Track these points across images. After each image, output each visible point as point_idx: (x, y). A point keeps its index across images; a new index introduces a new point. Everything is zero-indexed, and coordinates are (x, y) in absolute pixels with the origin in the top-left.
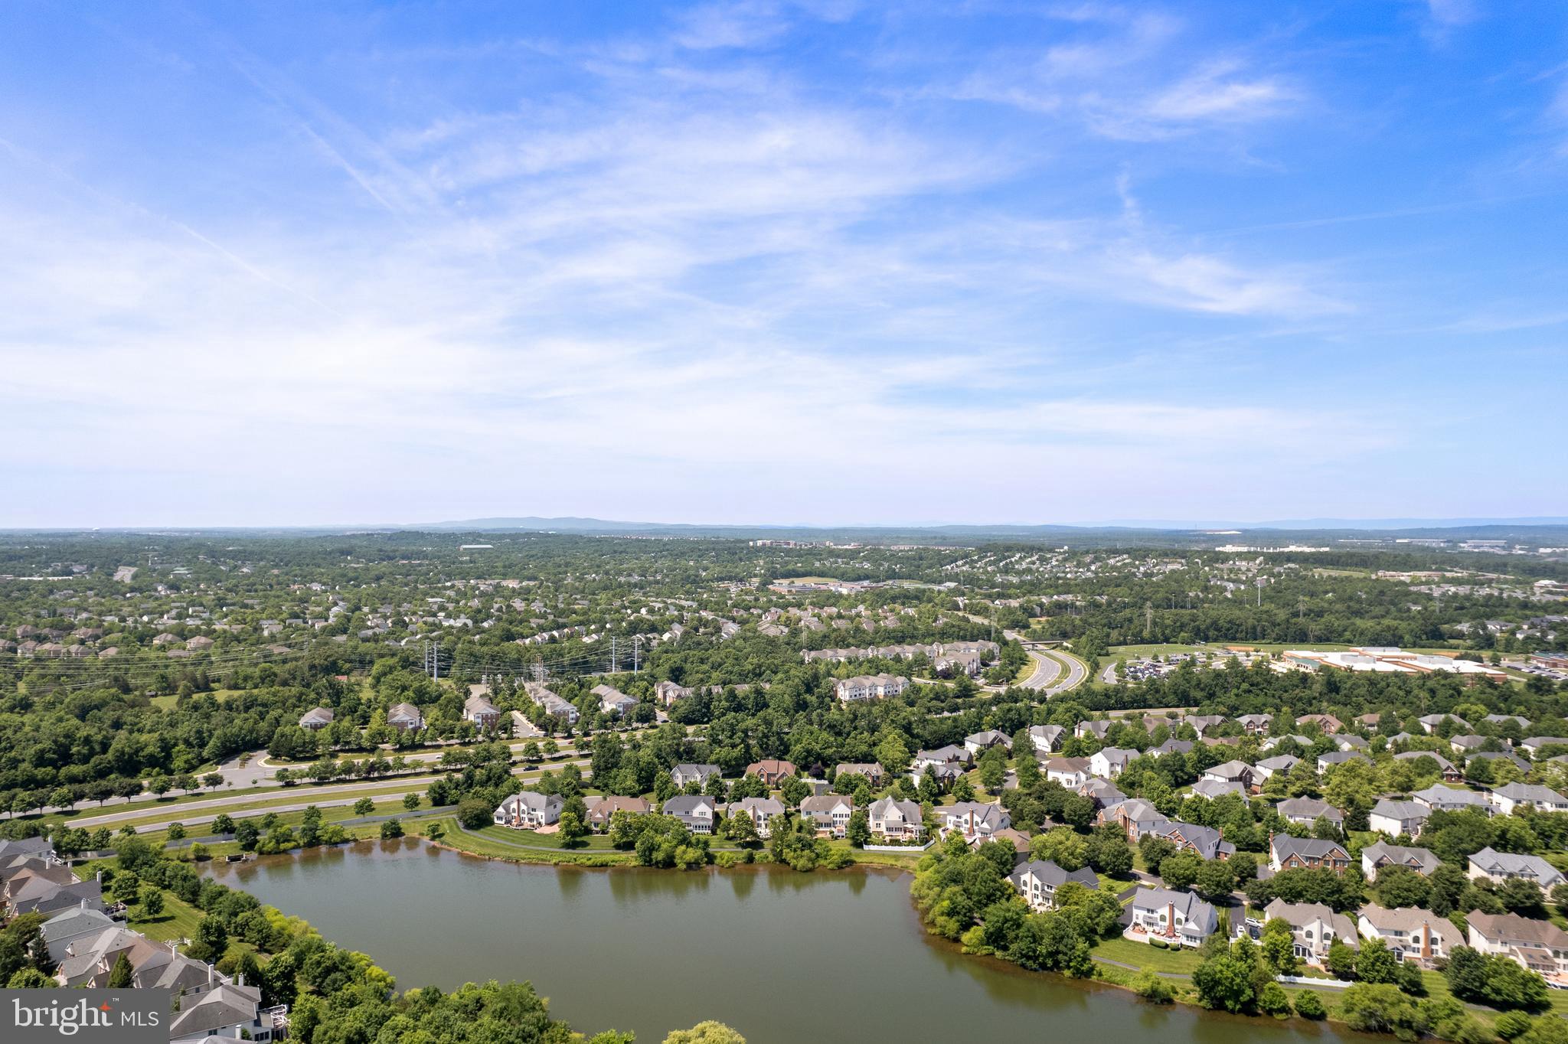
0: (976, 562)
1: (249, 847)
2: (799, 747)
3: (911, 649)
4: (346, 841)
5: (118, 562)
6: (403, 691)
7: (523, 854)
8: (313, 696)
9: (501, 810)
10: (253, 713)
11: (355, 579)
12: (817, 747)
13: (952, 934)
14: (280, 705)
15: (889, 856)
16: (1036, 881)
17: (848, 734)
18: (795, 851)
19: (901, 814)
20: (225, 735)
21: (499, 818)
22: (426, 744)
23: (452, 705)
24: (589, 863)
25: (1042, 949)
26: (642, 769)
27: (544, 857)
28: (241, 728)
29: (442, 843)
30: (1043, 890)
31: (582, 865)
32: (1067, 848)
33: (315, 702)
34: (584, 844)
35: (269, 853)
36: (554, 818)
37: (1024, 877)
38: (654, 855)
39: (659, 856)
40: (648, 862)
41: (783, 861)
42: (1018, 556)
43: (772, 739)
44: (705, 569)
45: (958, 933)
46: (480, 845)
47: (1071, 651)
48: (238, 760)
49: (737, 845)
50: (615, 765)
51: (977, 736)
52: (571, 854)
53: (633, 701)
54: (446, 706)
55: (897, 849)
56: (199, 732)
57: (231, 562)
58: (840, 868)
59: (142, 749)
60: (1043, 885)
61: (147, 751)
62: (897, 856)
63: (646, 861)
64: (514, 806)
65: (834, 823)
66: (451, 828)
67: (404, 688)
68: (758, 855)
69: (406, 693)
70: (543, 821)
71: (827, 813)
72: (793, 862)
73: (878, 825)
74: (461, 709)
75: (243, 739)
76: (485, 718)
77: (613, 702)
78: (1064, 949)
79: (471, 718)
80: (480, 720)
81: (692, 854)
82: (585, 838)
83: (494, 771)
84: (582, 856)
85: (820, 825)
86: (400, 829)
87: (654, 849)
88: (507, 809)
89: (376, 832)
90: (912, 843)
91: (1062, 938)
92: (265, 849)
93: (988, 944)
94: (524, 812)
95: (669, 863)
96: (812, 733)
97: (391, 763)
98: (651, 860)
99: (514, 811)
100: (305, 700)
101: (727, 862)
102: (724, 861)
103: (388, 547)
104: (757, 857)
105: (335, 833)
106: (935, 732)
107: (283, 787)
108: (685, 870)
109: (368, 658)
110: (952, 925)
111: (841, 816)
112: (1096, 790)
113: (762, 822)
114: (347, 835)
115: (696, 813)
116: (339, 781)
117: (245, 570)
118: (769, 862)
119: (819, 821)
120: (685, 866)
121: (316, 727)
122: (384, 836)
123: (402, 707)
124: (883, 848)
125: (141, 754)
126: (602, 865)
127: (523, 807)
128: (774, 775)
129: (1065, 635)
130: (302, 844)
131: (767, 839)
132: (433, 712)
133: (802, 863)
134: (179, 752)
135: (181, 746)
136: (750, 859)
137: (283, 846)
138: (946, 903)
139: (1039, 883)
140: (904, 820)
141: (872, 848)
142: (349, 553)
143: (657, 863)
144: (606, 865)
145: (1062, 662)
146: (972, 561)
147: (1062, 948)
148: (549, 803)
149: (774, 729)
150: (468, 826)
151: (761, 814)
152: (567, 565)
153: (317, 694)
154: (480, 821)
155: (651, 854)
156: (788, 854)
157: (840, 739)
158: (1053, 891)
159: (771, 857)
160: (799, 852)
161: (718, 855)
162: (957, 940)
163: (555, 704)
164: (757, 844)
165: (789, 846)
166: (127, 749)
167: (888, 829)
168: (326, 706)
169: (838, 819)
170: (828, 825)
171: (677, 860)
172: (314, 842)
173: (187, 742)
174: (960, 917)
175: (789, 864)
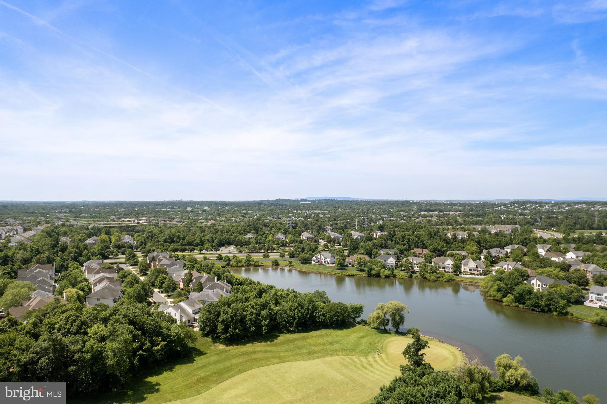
0: (510, 207)
1: (228, 265)
2: (431, 247)
3: (480, 227)
4: (260, 266)
5: (187, 207)
6: (280, 230)
7: (322, 271)
8: (249, 230)
9: (314, 258)
10: (229, 234)
11: (264, 210)
12: (439, 248)
13: (499, 298)
14: (238, 232)
15: (470, 279)
16: (539, 283)
17: (452, 243)
18: (429, 273)
19: (476, 265)
20: (220, 238)
21: (314, 261)
22: (288, 245)
23: (297, 233)
24: (347, 274)
25: (542, 303)
26: (368, 250)
27: (330, 272)
28: (225, 237)
29: (293, 267)
30: (542, 287)
31: (344, 275)
32: (554, 274)
33: (250, 232)
34: (345, 269)
35: (234, 267)
36: (334, 262)
37: (532, 282)
38: (372, 272)
39: (374, 272)
40: (370, 275)
41: (425, 278)
42: (529, 205)
43: (420, 243)
44: (393, 208)
45: (501, 298)
46: (307, 268)
47: (555, 231)
48: (224, 247)
49: (405, 272)
50: (357, 248)
51: (510, 246)
52: (340, 271)
53: (364, 235)
54: (295, 233)
55: (473, 276)
56: (212, 238)
57: (222, 206)
58: (449, 281)
59: (195, 241)
60: (542, 284)
61: (196, 242)
62: (474, 279)
63: (369, 275)
64: (319, 257)
65: (446, 267)
66: (296, 264)
67: (280, 229)
68: (414, 276)
69: (281, 231)
70: (330, 262)
71: (443, 263)
72: (428, 278)
73: (465, 269)
74: (300, 235)
75: (226, 241)
76: (309, 238)
77: (356, 236)
78: (554, 303)
79: (304, 238)
80: (307, 239)
81: (387, 272)
82: (345, 268)
83: (312, 247)
84: (344, 272)
85: (441, 268)
86: (278, 263)
87: (372, 270)
88: (316, 258)
89: (270, 263)
90: (481, 274)
91: (552, 299)
92: (233, 265)
93: (516, 302)
94: (323, 259)
95: (378, 276)
96: (436, 242)
97: (276, 247)
98: (371, 274)
99: (319, 259)
100: (246, 231)
101: (401, 276)
102: (400, 276)
103: (275, 203)
104: (413, 276)
105: (256, 262)
106: (491, 245)
107: (239, 253)
108: (384, 278)
109: (268, 224)
110: (499, 295)
111: (449, 265)
112: (568, 261)
113: (416, 265)
114: (260, 264)
115: (389, 261)
116: (257, 252)
117: (227, 208)
118: (418, 278)
119: (440, 266)
120: (384, 277)
121: (250, 238)
122: (273, 265)
123: (279, 234)
124: (468, 276)
125: (194, 242)
126: (352, 275)
127: (322, 257)
128: (421, 254)
129: (552, 226)
130: (245, 265)
131: (418, 271)
132: (290, 236)
133: (432, 278)
134: (206, 243)
135: (207, 242)
136: (411, 277)
137: (239, 265)
138: (496, 287)
139: (540, 284)
140: (477, 267)
141: (462, 276)
142: (261, 204)
143: (373, 275)
144: (353, 275)
145: (550, 234)
146: (508, 206)
147: (552, 302)
148: (332, 256)
149: (421, 239)
150: (302, 263)
151: (415, 262)
152: (339, 207)
153: (250, 229)
154: (307, 261)
155: (371, 271)
156: (427, 275)
157: (449, 245)
158: (547, 286)
159: (419, 276)
160: (431, 274)
161: (397, 275)
162: (501, 301)
163: (333, 235)
164: (414, 272)
165: (427, 272)
166: (190, 240)
167: (470, 270)
168: (253, 233)
169: (448, 266)
170: (443, 268)
171: (381, 274)
172: (249, 265)
173: (208, 240)
174: (502, 292)
175: (427, 279)
